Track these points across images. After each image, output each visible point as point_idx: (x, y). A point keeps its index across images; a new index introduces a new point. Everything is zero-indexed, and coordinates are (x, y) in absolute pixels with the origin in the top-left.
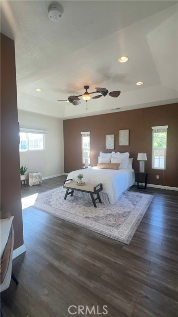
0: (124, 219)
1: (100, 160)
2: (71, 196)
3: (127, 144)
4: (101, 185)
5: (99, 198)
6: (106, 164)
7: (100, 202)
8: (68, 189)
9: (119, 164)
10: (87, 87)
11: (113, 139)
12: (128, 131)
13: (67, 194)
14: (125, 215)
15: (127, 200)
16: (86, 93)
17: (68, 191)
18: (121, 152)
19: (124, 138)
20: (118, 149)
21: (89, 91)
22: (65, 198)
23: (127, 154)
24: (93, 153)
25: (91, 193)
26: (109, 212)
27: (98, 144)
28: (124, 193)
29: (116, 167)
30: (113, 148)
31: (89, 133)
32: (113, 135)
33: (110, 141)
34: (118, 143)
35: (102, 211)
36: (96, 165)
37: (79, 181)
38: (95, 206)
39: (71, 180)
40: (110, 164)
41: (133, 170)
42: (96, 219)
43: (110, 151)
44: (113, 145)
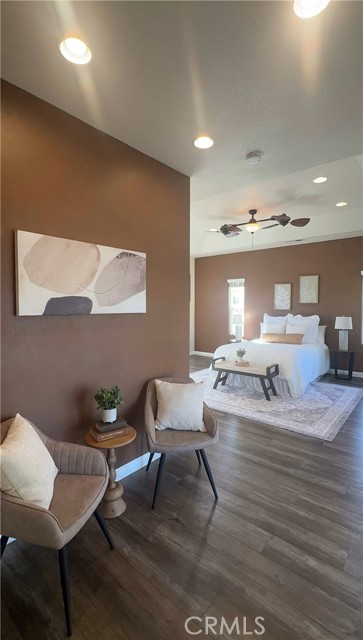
0: (318, 416)
1: (264, 328)
2: (223, 384)
3: (315, 301)
4: (277, 367)
5: (272, 387)
6: (277, 335)
7: (275, 394)
8: (220, 371)
9: (302, 336)
10: (253, 212)
11: (289, 292)
12: (316, 278)
13: (219, 380)
14: (321, 412)
15: (319, 394)
16: (253, 221)
17: (219, 375)
18: (305, 315)
19: (309, 290)
20: (298, 308)
21: (256, 217)
22: (215, 387)
23: (316, 318)
24: (250, 316)
25: (262, 378)
26: (293, 407)
27: (261, 301)
28: (311, 384)
29: (297, 339)
30: (288, 307)
31: (243, 280)
32: (289, 286)
33: (282, 295)
34: (299, 299)
35: (280, 405)
36: (258, 337)
37: (238, 359)
38: (268, 399)
39: (224, 358)
40: (284, 334)
41: (326, 347)
42: (276, 414)
43: (283, 313)
44: (289, 301)
